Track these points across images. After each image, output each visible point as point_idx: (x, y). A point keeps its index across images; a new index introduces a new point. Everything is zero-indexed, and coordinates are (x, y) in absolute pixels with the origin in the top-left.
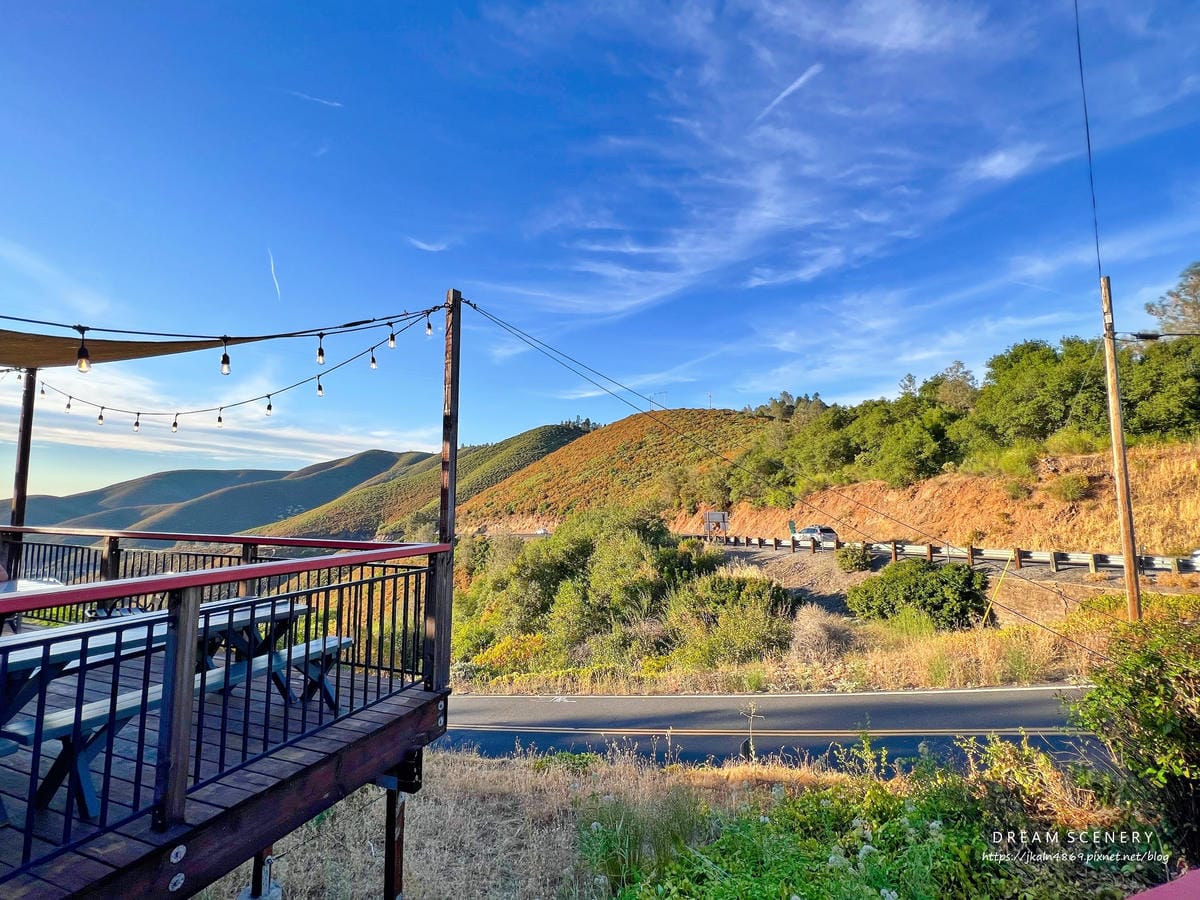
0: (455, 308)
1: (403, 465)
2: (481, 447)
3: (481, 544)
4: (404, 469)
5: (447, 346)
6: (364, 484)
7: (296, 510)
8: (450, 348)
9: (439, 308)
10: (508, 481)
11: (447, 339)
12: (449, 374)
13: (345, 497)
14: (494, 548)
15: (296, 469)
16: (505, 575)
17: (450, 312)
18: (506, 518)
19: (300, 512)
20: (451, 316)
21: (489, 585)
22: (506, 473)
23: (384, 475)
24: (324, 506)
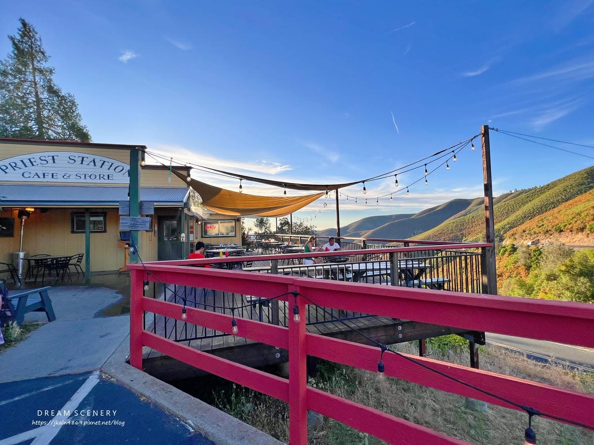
0: (486, 134)
1: (475, 206)
2: (530, 190)
3: (535, 251)
4: (475, 208)
5: (483, 152)
6: (452, 217)
7: (419, 232)
8: (485, 153)
9: (477, 136)
10: (556, 210)
11: (483, 149)
12: (485, 166)
13: (443, 224)
14: (546, 254)
15: (417, 212)
16: (556, 271)
17: (483, 136)
18: (556, 234)
19: (420, 233)
20: (484, 138)
21: (543, 277)
22: (554, 205)
23: (463, 212)
24: (432, 230)
